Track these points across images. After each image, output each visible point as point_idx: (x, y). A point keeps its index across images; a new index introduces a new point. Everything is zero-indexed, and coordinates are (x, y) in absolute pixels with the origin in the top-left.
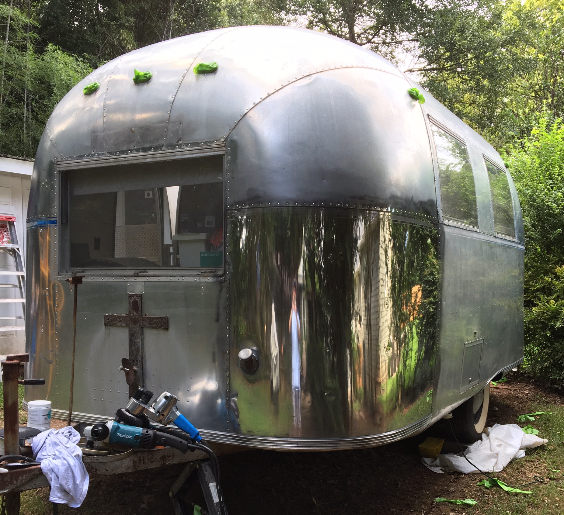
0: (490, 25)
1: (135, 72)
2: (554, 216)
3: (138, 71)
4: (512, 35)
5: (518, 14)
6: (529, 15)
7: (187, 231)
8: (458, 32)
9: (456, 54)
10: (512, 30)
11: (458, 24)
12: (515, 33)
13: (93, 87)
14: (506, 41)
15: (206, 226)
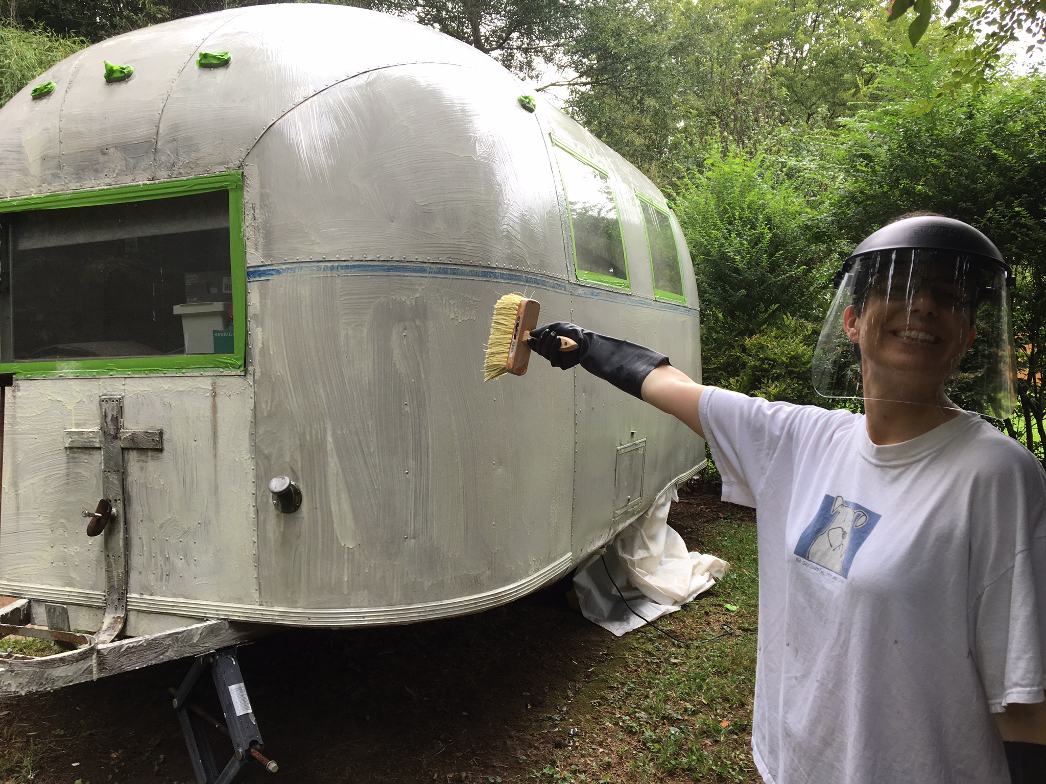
0: (652, 28)
1: (106, 65)
2: (737, 271)
3: (110, 64)
4: (681, 40)
5: (686, 14)
6: (701, 16)
7: (195, 299)
8: (612, 35)
9: (612, 63)
10: (680, 33)
11: (612, 25)
12: (685, 37)
13: (45, 87)
14: (674, 47)
15: (224, 291)
